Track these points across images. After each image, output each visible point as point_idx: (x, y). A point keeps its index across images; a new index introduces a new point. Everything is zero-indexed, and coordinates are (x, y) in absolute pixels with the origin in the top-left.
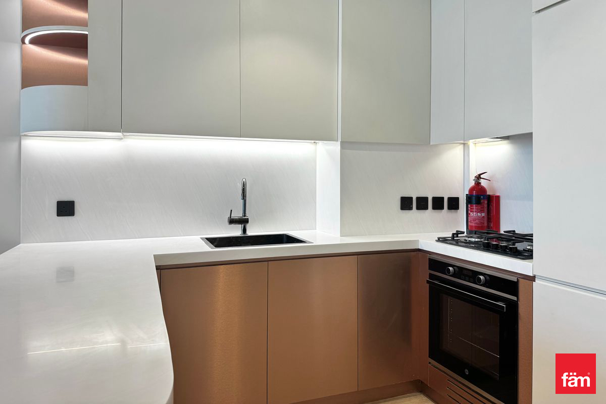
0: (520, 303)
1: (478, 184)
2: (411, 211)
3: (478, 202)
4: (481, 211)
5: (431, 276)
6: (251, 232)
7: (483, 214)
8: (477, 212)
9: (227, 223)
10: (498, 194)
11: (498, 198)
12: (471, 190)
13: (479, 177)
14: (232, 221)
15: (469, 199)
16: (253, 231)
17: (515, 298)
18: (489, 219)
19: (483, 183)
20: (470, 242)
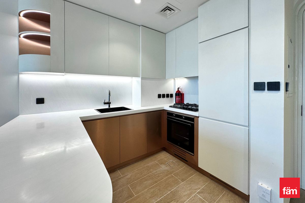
0: (195, 124)
1: (178, 90)
2: (161, 98)
3: (179, 95)
4: (179, 98)
5: (168, 117)
6: (111, 107)
7: (180, 99)
8: (178, 98)
9: (103, 104)
10: (183, 93)
11: (183, 94)
12: (177, 92)
13: (179, 88)
14: (105, 103)
15: (176, 94)
16: (112, 106)
17: (193, 123)
18: (181, 100)
19: (180, 90)
20: (178, 107)
